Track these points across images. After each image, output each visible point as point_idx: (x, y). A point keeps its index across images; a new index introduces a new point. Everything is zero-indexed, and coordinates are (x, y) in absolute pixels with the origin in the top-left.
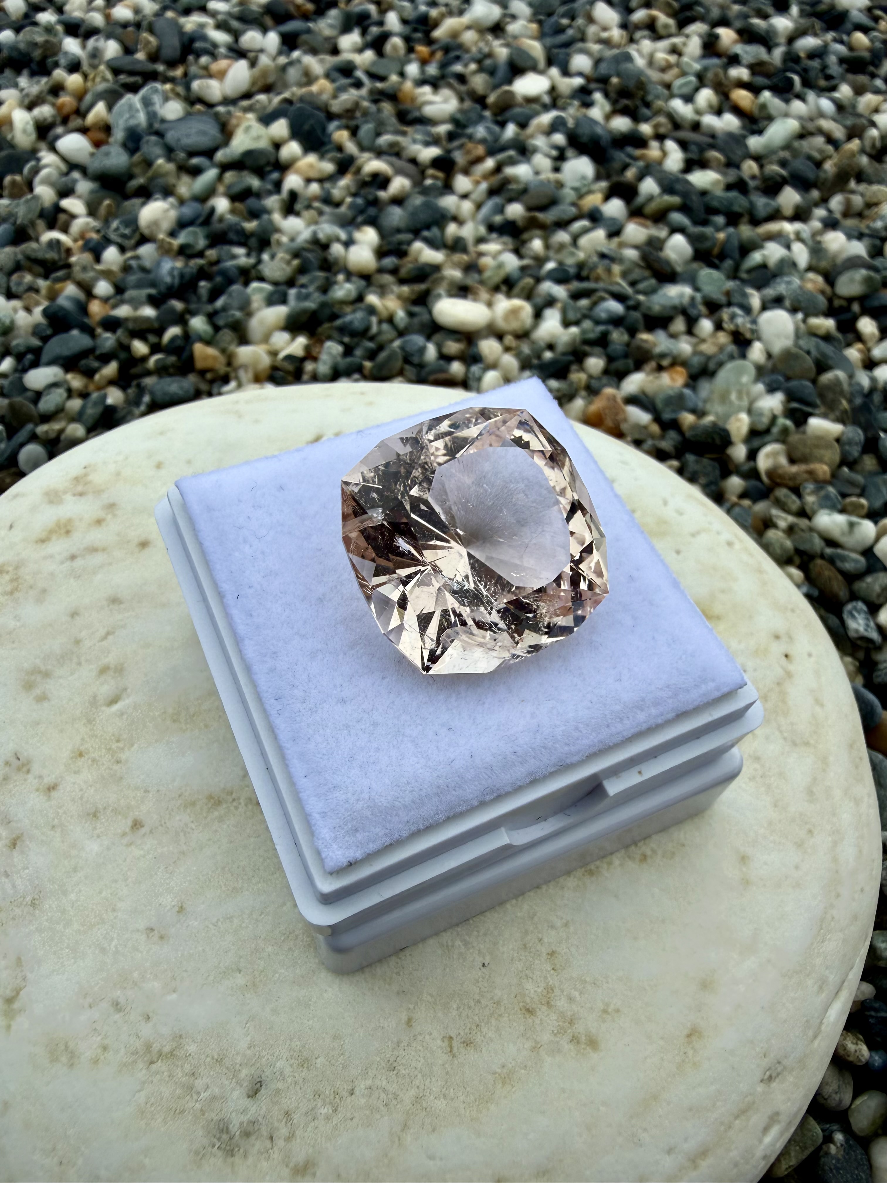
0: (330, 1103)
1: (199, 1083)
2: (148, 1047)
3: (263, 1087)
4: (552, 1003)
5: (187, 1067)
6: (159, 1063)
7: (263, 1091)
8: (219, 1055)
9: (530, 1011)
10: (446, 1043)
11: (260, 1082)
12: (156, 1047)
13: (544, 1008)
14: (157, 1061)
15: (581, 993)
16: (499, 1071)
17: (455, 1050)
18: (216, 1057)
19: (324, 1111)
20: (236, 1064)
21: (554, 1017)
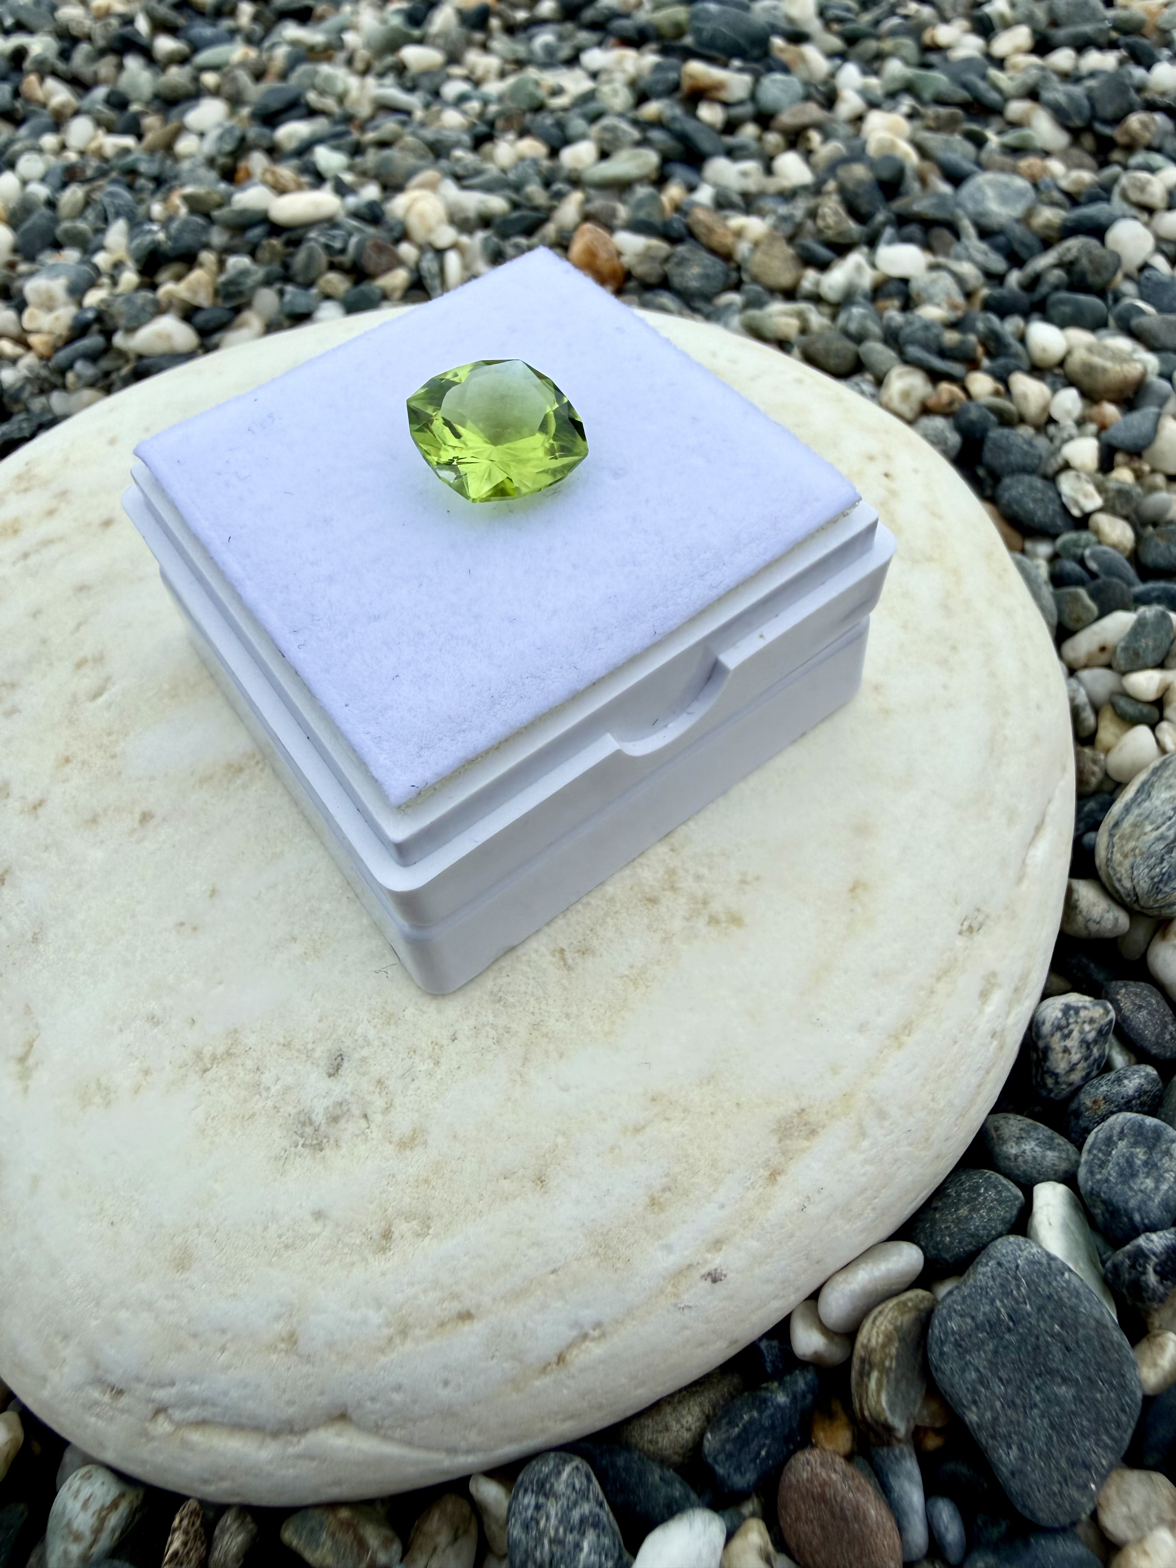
0: (430, 1057)
1: (267, 1078)
2: (198, 1055)
3: (346, 1058)
4: (678, 885)
5: (249, 1063)
6: (215, 1068)
7: (346, 1064)
8: (284, 1037)
9: (653, 901)
11: (341, 1055)
12: (207, 1051)
13: (668, 894)
14: (212, 1068)
15: (710, 868)
16: (627, 973)
18: (282, 1041)
19: (423, 1067)
20: (307, 1043)
21: (682, 900)
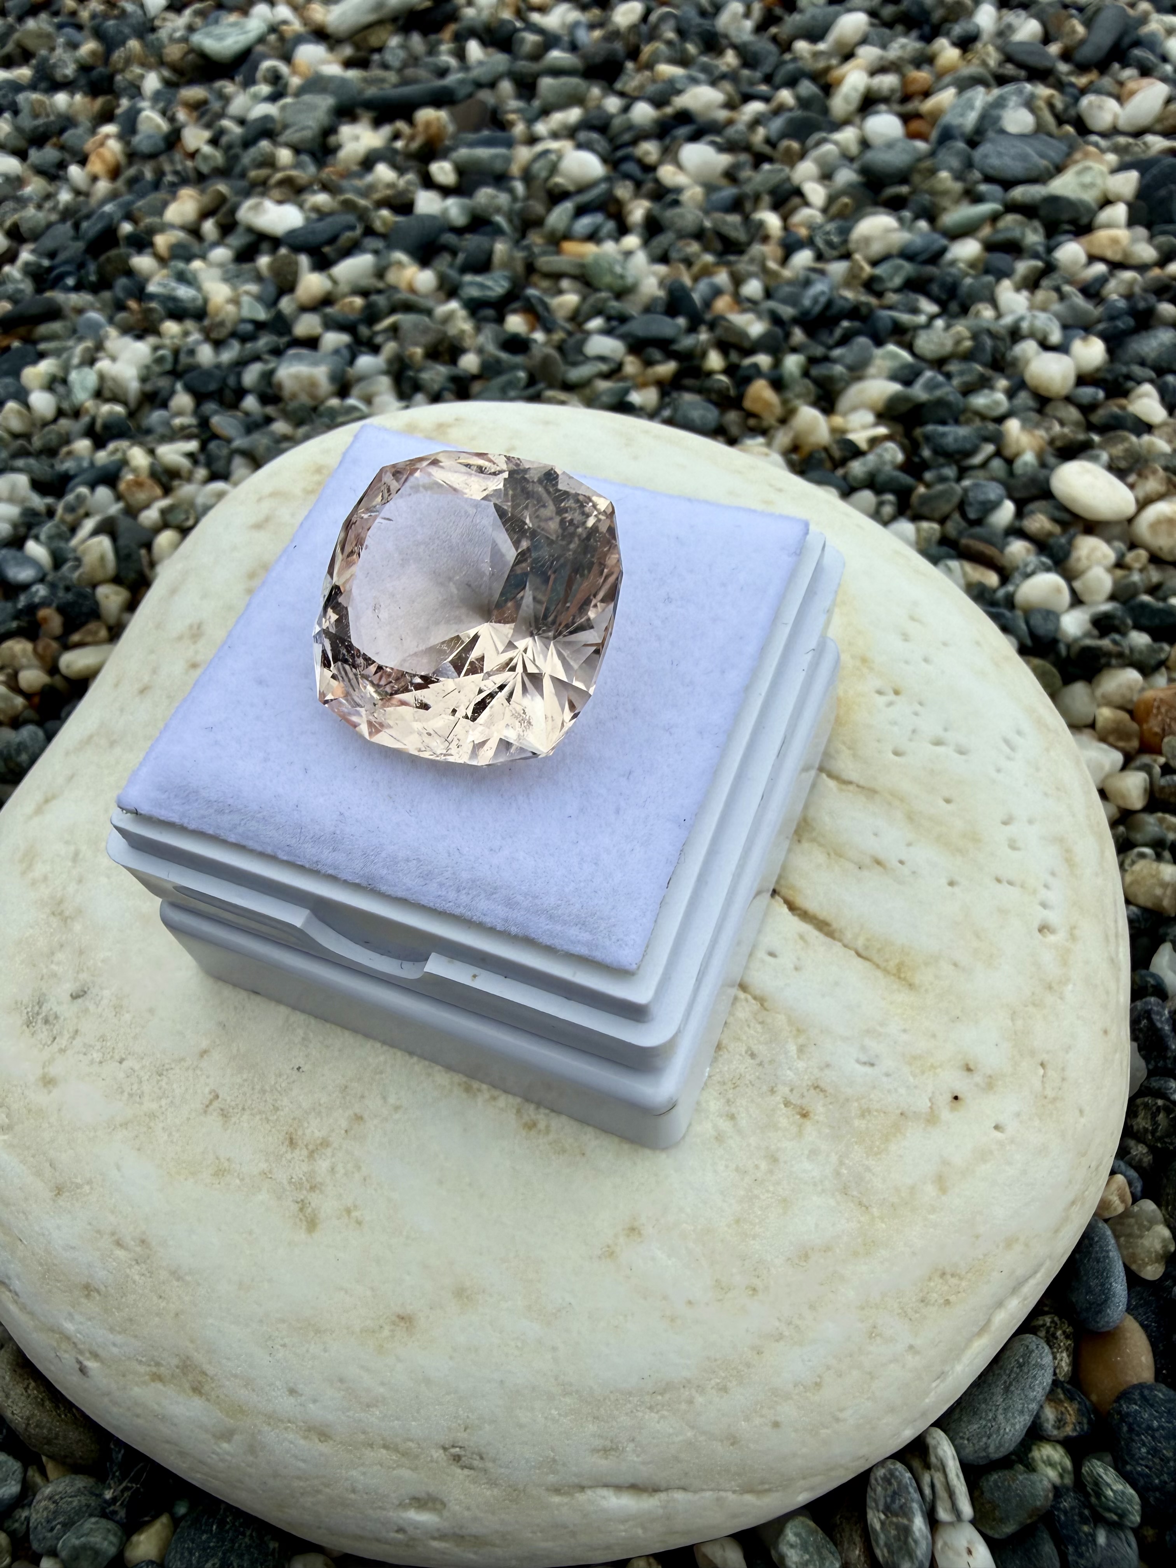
10: (211, 1097)
17: (211, 1108)
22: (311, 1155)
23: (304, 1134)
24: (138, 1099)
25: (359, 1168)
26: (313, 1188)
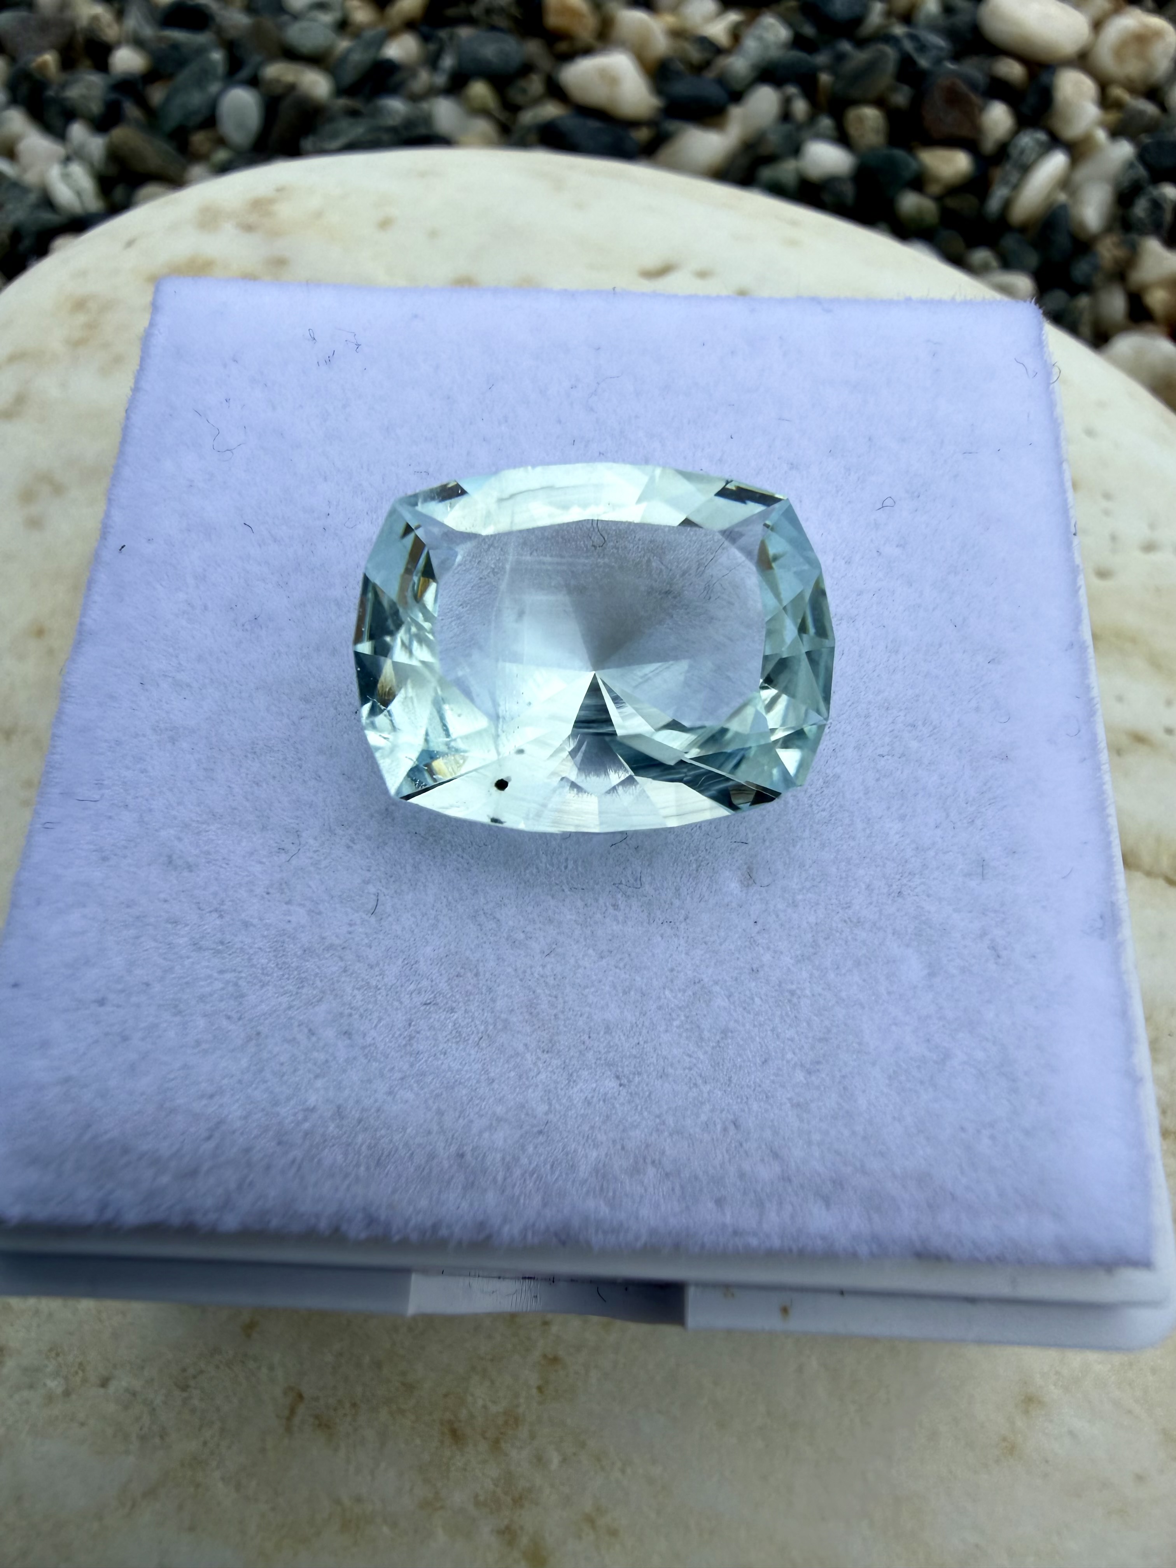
22: (496, 1445)
23: (472, 1416)
24: (157, 1440)
25: (583, 1445)
26: (518, 1502)
